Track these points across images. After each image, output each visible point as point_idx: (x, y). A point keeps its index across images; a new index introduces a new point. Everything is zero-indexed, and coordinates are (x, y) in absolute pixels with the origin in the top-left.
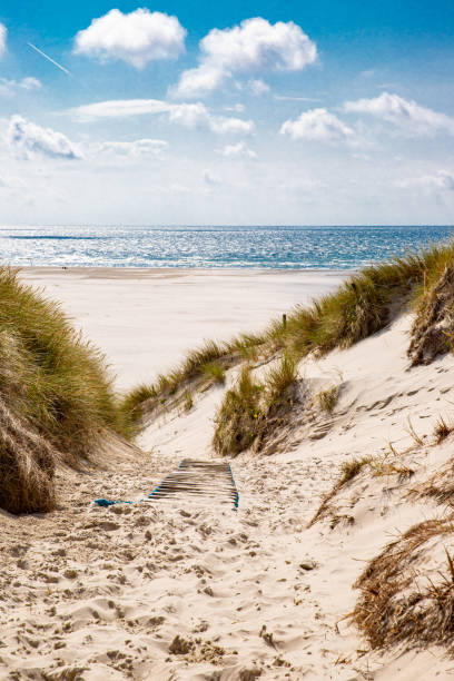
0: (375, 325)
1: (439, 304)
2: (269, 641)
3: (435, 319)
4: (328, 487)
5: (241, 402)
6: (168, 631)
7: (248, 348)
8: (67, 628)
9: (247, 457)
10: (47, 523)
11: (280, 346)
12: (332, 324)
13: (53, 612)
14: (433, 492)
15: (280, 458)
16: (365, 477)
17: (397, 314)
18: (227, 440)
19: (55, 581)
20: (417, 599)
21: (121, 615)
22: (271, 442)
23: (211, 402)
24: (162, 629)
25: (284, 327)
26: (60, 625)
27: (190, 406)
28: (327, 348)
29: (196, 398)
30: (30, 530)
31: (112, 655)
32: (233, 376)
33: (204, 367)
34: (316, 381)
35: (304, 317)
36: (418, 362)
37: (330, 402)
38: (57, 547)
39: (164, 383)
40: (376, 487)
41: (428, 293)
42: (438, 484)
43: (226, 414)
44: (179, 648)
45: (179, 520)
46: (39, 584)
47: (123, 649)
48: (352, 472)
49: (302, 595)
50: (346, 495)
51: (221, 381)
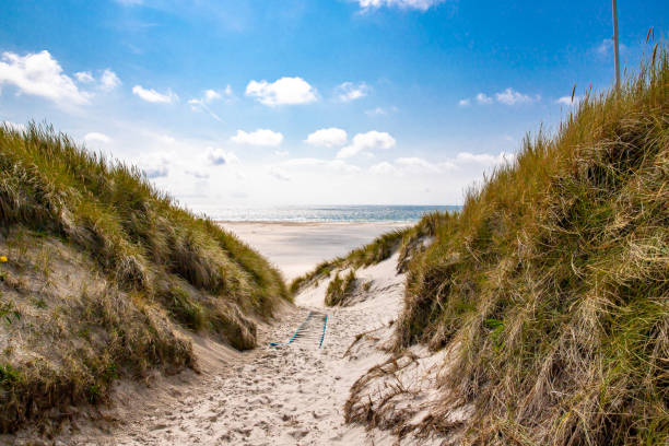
0: (386, 256)
1: (408, 250)
2: (315, 416)
3: (407, 256)
4: (350, 344)
5: (335, 285)
6: (283, 411)
7: (339, 263)
8: (251, 409)
9: (336, 308)
10: (251, 355)
11: (351, 263)
12: (369, 255)
13: (246, 401)
14: (384, 349)
15: (349, 309)
16: (363, 340)
17: (394, 251)
18: (329, 301)
19: (250, 384)
20: (359, 409)
21: (269, 402)
22: (345, 303)
23: (325, 284)
24: (282, 410)
25: (352, 255)
26: (248, 406)
27: (317, 285)
28: (368, 264)
29: (319, 282)
30: (245, 359)
31: (263, 422)
32: (333, 273)
33: (323, 270)
34: (363, 279)
35: (360, 251)
36: (400, 272)
37: (367, 287)
38: (254, 368)
39: (308, 276)
40: (367, 345)
41: (404, 246)
42: (386, 346)
43: (329, 291)
44: (285, 418)
45: (299, 352)
46: (245, 386)
47: (266, 420)
48: (359, 338)
49: (332, 394)
50: (356, 347)
51: (329, 275)
